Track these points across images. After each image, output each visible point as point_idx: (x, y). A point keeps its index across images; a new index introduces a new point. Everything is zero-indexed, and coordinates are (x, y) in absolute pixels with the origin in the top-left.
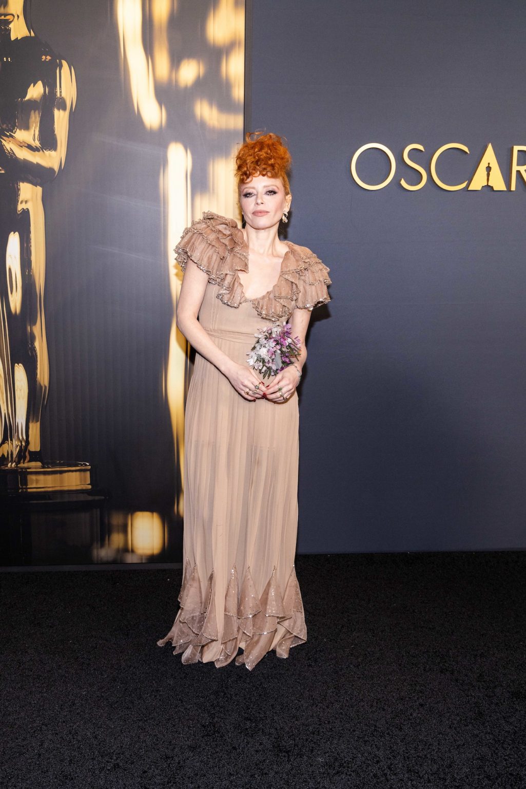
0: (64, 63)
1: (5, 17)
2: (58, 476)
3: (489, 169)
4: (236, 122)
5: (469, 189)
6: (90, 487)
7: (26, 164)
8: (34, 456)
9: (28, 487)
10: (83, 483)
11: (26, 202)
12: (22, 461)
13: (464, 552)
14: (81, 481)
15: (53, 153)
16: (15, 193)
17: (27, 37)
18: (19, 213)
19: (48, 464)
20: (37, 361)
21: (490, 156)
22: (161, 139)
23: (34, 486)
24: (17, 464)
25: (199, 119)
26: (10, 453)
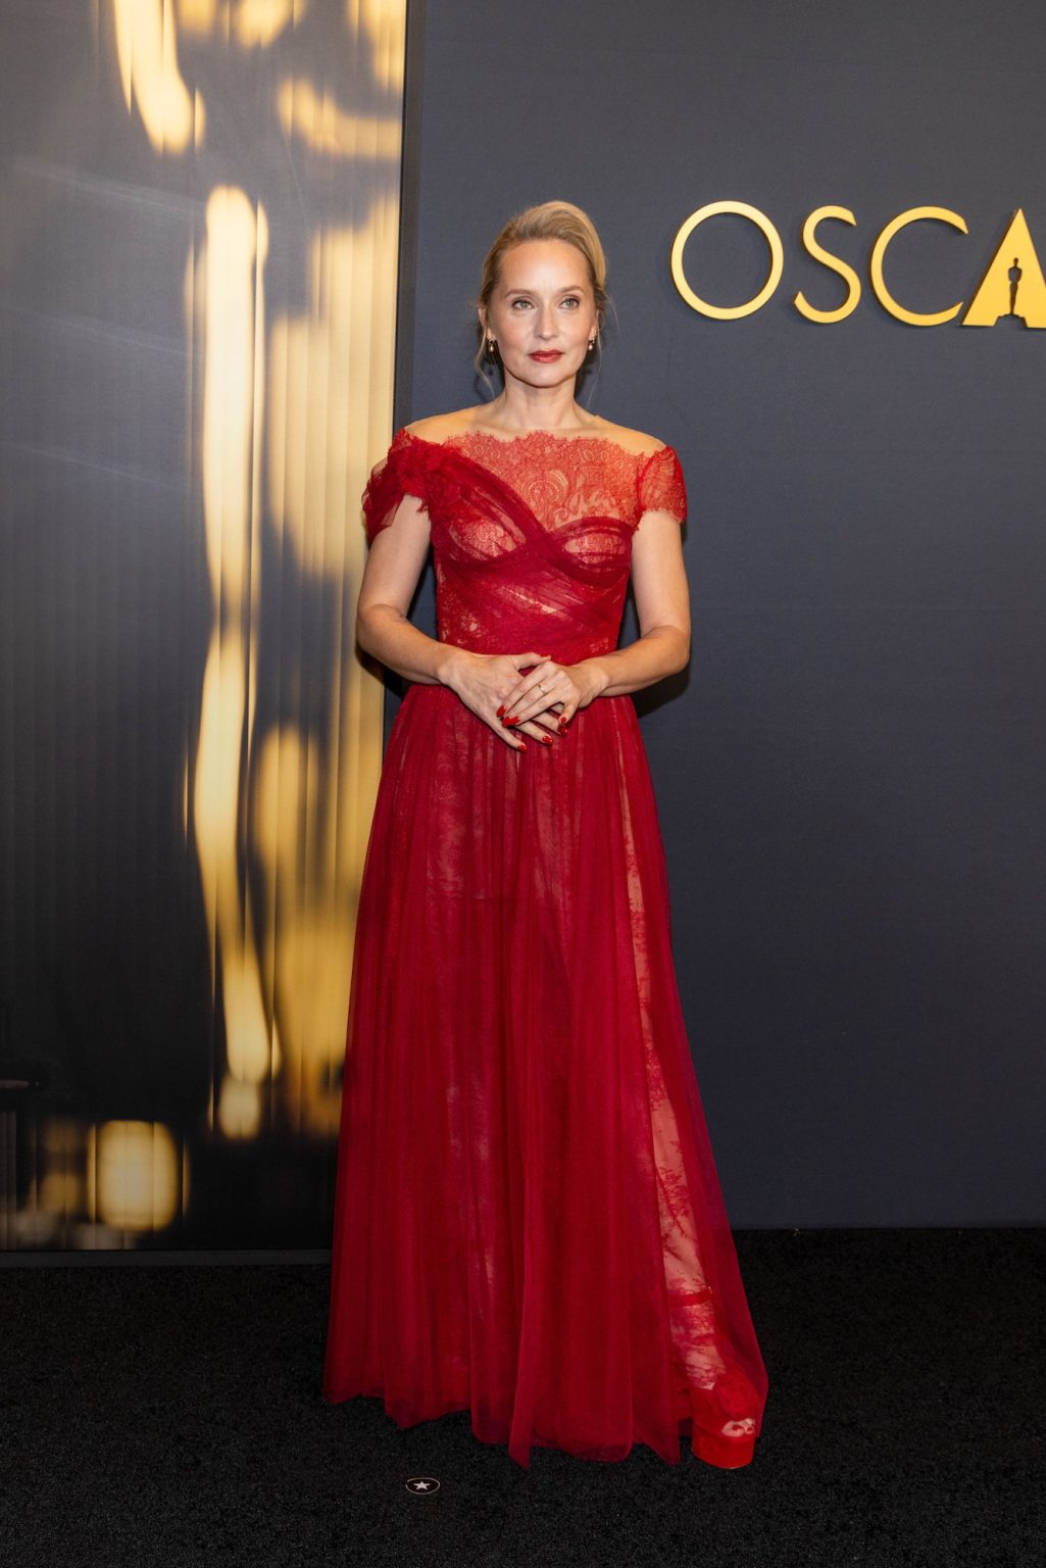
3: (1015, 274)
4: (384, 139)
5: (965, 323)
13: (935, 1231)
21: (1018, 241)
22: (191, 177)
25: (289, 127)
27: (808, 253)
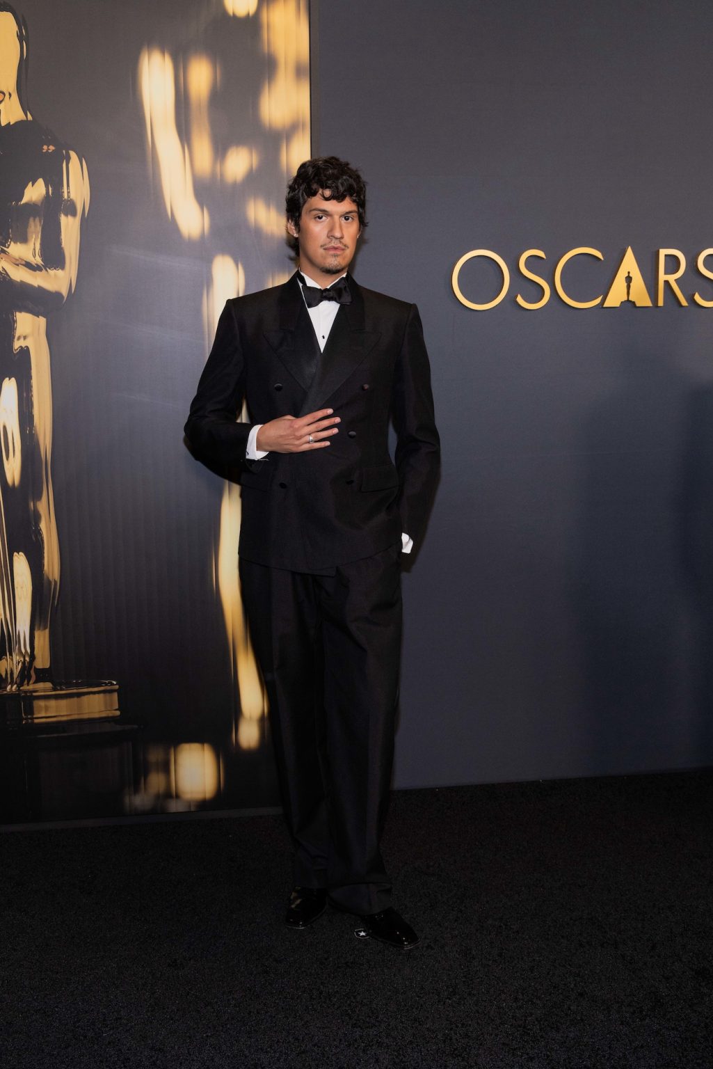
0: (73, 154)
2: (75, 699)
3: (629, 279)
5: (605, 306)
6: (118, 713)
7: (24, 286)
8: (42, 675)
9: (35, 716)
10: (109, 709)
11: (25, 338)
12: (26, 682)
14: (106, 706)
15: (60, 272)
16: (10, 326)
17: (22, 121)
18: (15, 352)
19: (60, 684)
20: (43, 548)
21: (629, 264)
22: (204, 251)
23: (43, 714)
24: (19, 688)
25: (253, 224)
26: (9, 672)
27: (522, 274)
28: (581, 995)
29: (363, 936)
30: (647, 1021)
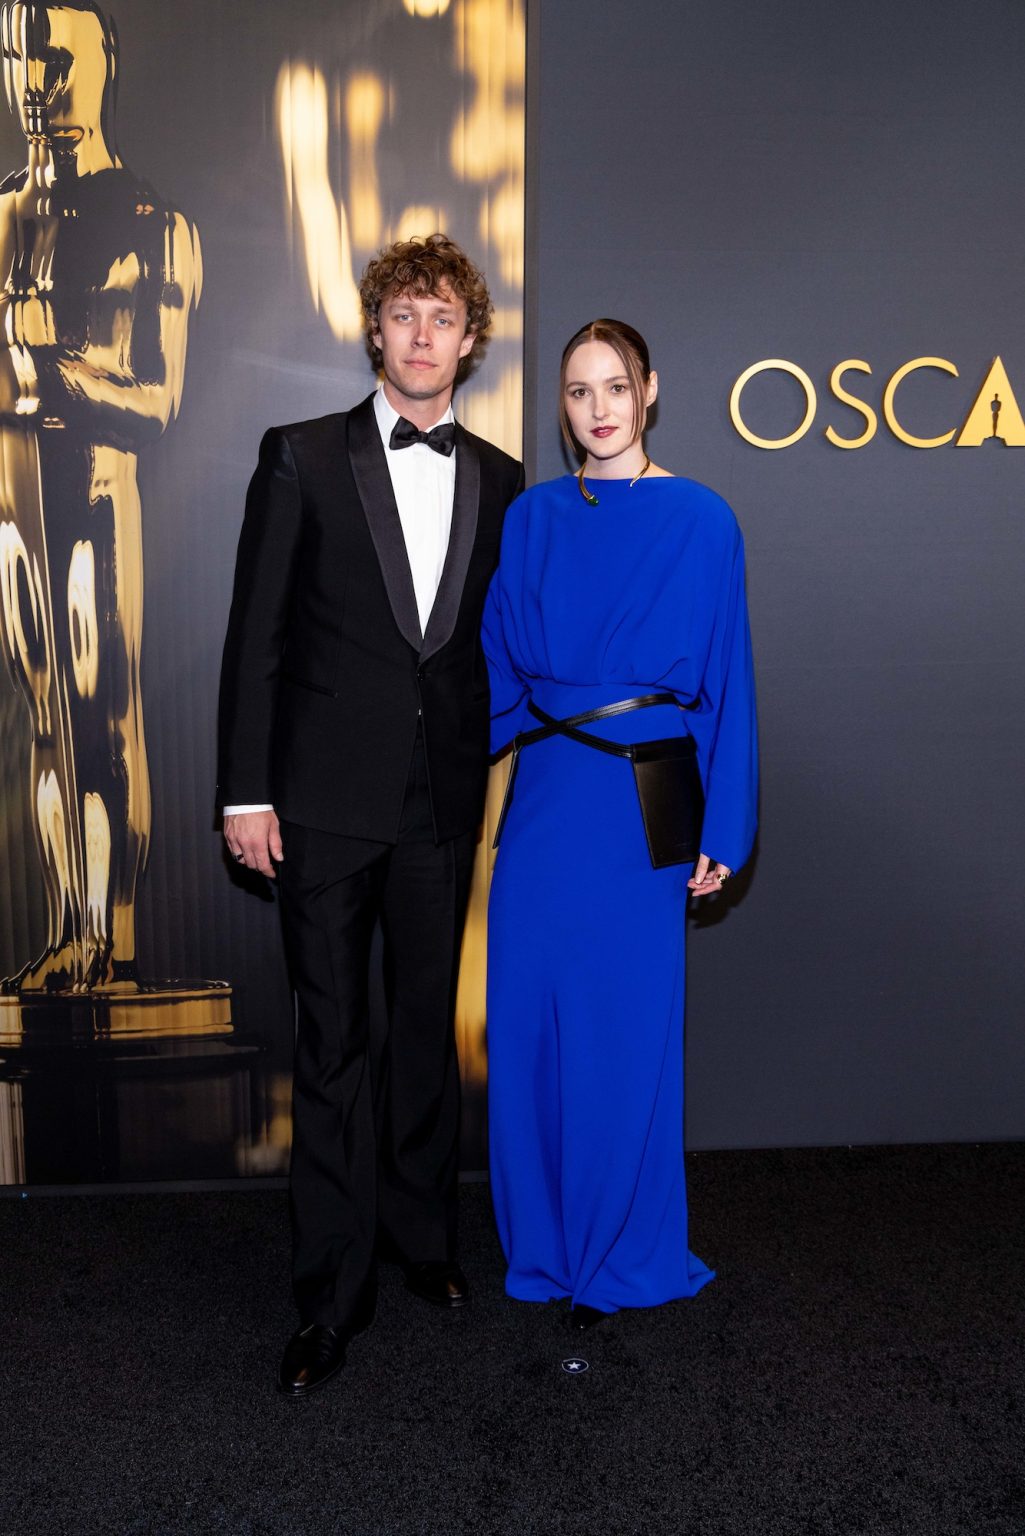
0: (180, 219)
1: (65, 133)
2: (169, 1007)
3: (996, 405)
4: (510, 324)
5: (959, 444)
6: (230, 1028)
7: (106, 409)
8: (123, 971)
9: (112, 1030)
10: (217, 1022)
11: (106, 483)
12: (100, 980)
13: (958, 1145)
14: (213, 1019)
15: (157, 389)
16: (86, 467)
17: (107, 169)
18: (92, 504)
19: (149, 985)
20: (128, 787)
21: (997, 382)
23: (124, 1027)
24: (90, 986)
26: (76, 965)
27: (836, 397)
28: (900, 1474)
29: (574, 1370)
30: (998, 1520)
